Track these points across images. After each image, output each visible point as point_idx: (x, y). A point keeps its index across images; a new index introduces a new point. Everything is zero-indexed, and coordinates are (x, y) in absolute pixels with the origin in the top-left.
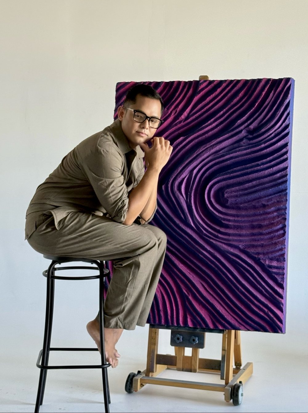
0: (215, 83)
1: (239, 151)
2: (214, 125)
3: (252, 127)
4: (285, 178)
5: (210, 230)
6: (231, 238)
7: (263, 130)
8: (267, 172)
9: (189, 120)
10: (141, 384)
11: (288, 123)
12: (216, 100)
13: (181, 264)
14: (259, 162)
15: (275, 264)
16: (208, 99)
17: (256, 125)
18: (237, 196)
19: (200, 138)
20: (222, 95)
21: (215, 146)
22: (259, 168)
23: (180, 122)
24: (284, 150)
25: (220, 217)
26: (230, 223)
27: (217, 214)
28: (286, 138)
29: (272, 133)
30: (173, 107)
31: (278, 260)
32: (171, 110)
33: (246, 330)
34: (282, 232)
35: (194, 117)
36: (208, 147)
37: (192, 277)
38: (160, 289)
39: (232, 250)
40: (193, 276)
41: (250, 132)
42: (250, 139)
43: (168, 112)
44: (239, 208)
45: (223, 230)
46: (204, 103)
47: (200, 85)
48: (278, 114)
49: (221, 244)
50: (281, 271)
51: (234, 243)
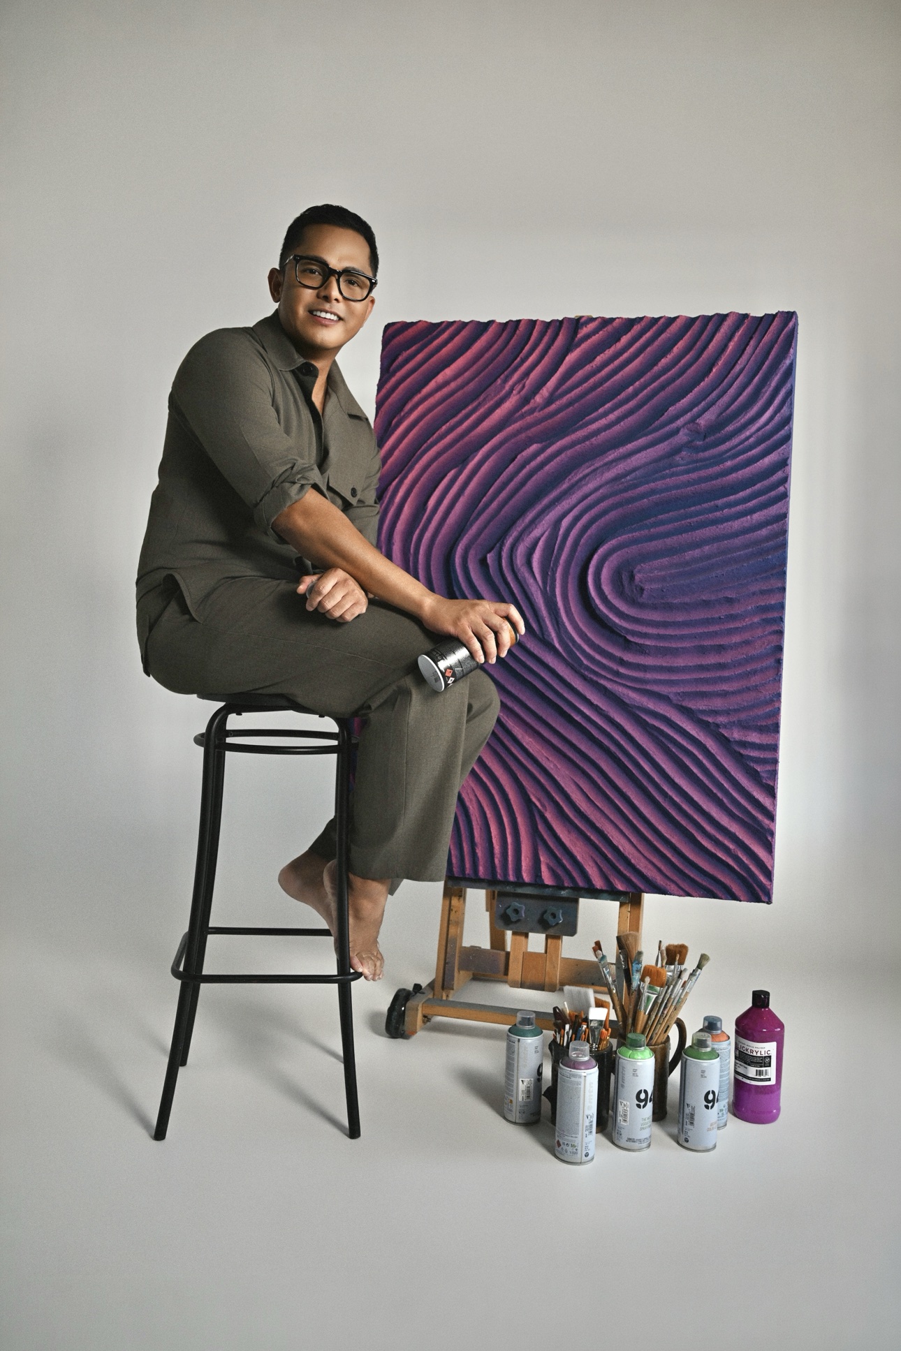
0: (615, 324)
1: (672, 475)
2: (612, 417)
3: (702, 421)
4: (782, 538)
5: (598, 657)
6: (649, 676)
7: (730, 428)
8: (736, 525)
9: (553, 407)
10: (425, 1016)
11: (788, 413)
12: (617, 363)
13: (527, 737)
14: (720, 502)
15: (754, 737)
16: (599, 359)
17: (713, 417)
18: (663, 579)
19: (578, 447)
20: (632, 350)
21: (614, 464)
22: (718, 514)
23: (532, 411)
24: (780, 474)
25: (624, 628)
26: (648, 643)
27: (616, 620)
28: (784, 446)
29: (750, 436)
30: (516, 377)
31: (761, 730)
32: (510, 383)
33: (681, 893)
34: (770, 662)
35: (565, 400)
36: (597, 465)
37: (552, 767)
38: (476, 796)
39: (651, 705)
40: (555, 765)
41: (696, 433)
42: (698, 450)
43: (504, 387)
44: (669, 607)
45: (628, 657)
46: (588, 368)
47: (582, 328)
48: (766, 392)
49: (625, 691)
50: (768, 755)
51: (655, 688)
